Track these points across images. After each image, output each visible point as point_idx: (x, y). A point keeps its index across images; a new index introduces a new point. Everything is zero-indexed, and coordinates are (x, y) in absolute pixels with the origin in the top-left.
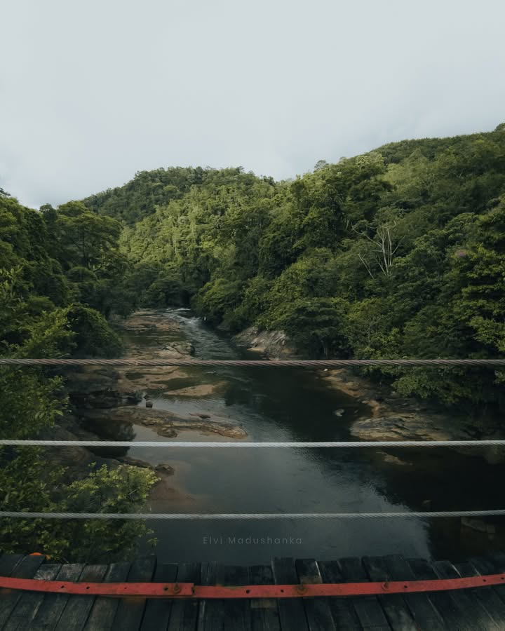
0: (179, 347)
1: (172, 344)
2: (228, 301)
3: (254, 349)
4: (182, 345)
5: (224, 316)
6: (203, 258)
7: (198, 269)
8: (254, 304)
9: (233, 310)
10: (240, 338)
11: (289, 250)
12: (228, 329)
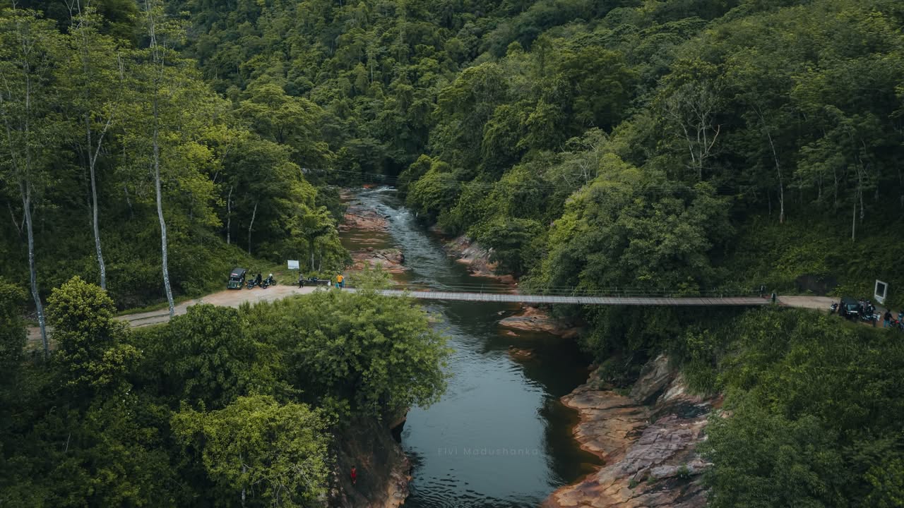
0: (389, 255)
1: (382, 251)
2: (444, 197)
3: (463, 260)
4: (392, 253)
5: (438, 217)
6: (417, 107)
7: (409, 125)
8: (468, 212)
9: (449, 211)
10: (452, 247)
11: (512, 148)
12: (443, 232)
